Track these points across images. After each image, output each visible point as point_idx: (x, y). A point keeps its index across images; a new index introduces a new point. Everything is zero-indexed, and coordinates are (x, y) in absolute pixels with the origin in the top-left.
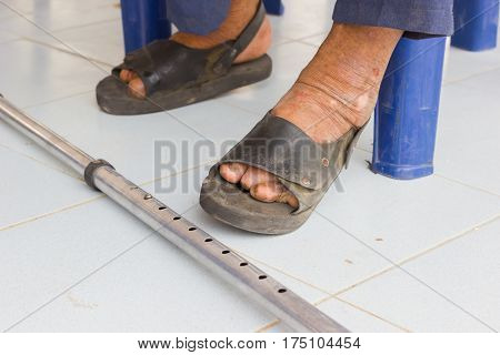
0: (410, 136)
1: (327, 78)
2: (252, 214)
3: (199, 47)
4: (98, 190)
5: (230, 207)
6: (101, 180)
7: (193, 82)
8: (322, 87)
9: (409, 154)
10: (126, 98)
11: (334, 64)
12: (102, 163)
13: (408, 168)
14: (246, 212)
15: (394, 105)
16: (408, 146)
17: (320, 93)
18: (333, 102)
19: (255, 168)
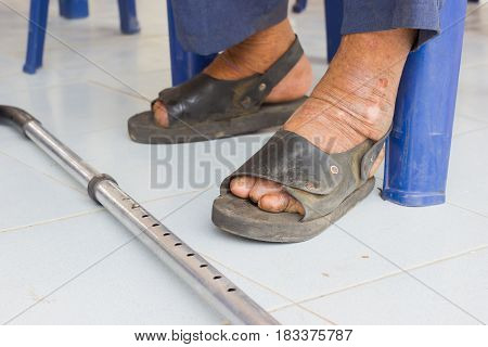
0: (419, 162)
1: (335, 90)
2: (257, 221)
3: (225, 78)
4: (99, 204)
5: (235, 216)
6: (101, 193)
7: (220, 115)
8: (330, 99)
9: (417, 181)
10: (152, 127)
11: (341, 76)
12: (104, 177)
13: (417, 195)
14: (251, 220)
15: (404, 129)
16: (417, 172)
17: (328, 106)
18: (341, 113)
19: (264, 180)
